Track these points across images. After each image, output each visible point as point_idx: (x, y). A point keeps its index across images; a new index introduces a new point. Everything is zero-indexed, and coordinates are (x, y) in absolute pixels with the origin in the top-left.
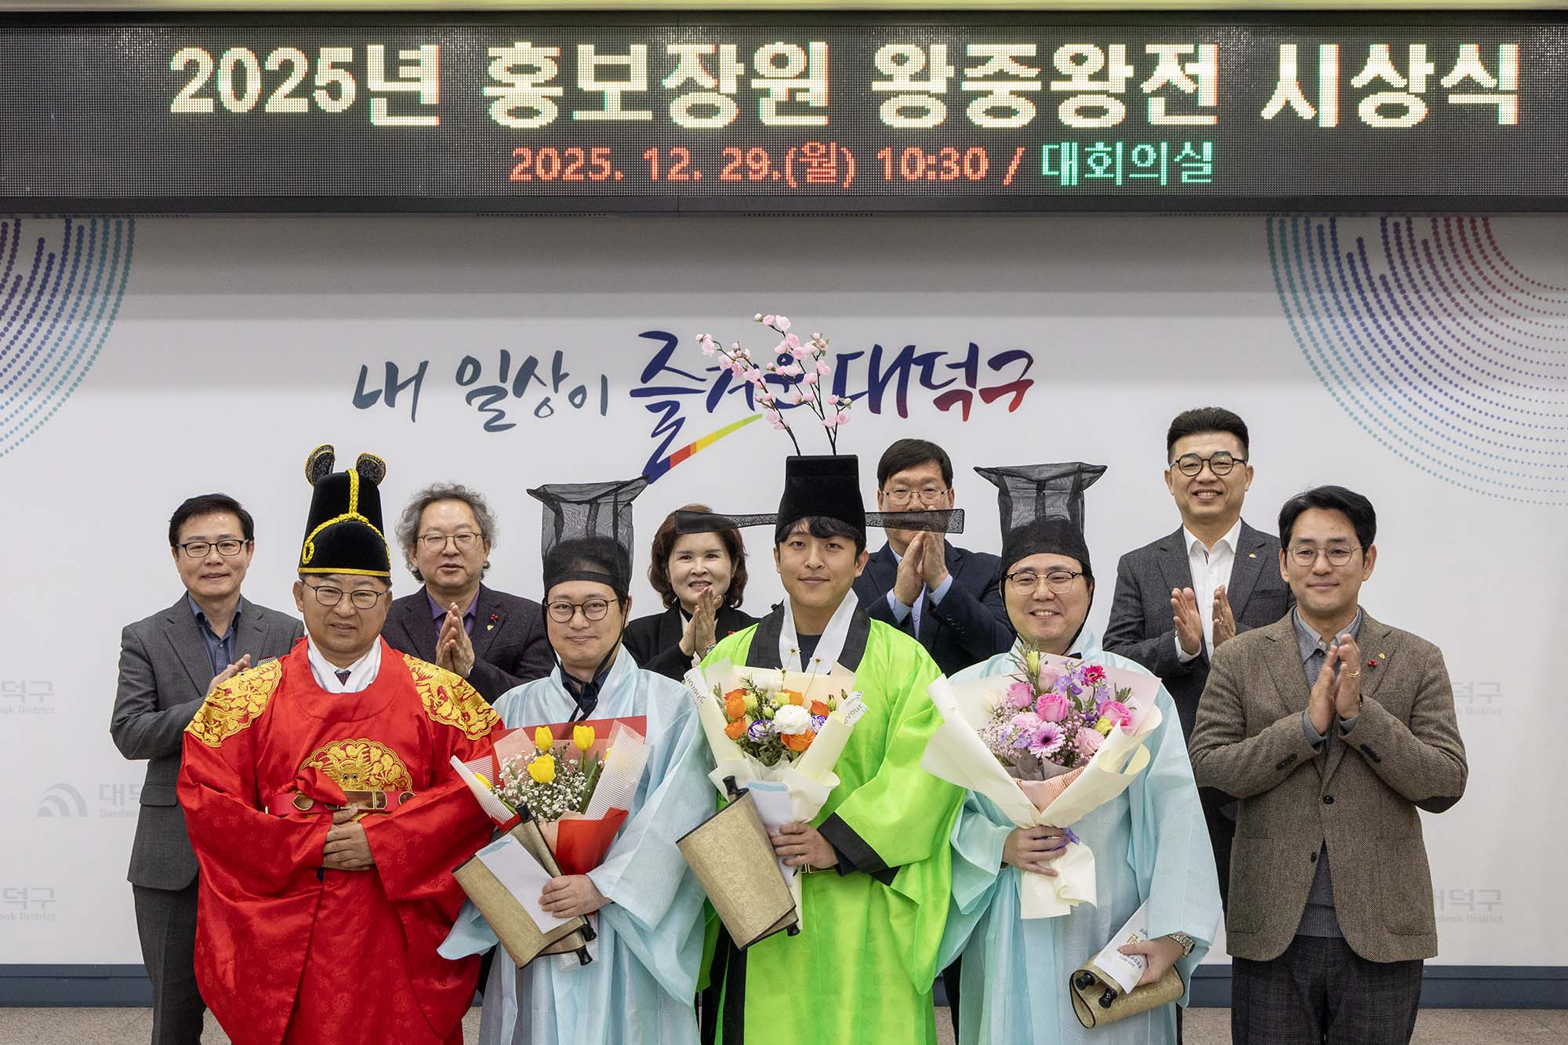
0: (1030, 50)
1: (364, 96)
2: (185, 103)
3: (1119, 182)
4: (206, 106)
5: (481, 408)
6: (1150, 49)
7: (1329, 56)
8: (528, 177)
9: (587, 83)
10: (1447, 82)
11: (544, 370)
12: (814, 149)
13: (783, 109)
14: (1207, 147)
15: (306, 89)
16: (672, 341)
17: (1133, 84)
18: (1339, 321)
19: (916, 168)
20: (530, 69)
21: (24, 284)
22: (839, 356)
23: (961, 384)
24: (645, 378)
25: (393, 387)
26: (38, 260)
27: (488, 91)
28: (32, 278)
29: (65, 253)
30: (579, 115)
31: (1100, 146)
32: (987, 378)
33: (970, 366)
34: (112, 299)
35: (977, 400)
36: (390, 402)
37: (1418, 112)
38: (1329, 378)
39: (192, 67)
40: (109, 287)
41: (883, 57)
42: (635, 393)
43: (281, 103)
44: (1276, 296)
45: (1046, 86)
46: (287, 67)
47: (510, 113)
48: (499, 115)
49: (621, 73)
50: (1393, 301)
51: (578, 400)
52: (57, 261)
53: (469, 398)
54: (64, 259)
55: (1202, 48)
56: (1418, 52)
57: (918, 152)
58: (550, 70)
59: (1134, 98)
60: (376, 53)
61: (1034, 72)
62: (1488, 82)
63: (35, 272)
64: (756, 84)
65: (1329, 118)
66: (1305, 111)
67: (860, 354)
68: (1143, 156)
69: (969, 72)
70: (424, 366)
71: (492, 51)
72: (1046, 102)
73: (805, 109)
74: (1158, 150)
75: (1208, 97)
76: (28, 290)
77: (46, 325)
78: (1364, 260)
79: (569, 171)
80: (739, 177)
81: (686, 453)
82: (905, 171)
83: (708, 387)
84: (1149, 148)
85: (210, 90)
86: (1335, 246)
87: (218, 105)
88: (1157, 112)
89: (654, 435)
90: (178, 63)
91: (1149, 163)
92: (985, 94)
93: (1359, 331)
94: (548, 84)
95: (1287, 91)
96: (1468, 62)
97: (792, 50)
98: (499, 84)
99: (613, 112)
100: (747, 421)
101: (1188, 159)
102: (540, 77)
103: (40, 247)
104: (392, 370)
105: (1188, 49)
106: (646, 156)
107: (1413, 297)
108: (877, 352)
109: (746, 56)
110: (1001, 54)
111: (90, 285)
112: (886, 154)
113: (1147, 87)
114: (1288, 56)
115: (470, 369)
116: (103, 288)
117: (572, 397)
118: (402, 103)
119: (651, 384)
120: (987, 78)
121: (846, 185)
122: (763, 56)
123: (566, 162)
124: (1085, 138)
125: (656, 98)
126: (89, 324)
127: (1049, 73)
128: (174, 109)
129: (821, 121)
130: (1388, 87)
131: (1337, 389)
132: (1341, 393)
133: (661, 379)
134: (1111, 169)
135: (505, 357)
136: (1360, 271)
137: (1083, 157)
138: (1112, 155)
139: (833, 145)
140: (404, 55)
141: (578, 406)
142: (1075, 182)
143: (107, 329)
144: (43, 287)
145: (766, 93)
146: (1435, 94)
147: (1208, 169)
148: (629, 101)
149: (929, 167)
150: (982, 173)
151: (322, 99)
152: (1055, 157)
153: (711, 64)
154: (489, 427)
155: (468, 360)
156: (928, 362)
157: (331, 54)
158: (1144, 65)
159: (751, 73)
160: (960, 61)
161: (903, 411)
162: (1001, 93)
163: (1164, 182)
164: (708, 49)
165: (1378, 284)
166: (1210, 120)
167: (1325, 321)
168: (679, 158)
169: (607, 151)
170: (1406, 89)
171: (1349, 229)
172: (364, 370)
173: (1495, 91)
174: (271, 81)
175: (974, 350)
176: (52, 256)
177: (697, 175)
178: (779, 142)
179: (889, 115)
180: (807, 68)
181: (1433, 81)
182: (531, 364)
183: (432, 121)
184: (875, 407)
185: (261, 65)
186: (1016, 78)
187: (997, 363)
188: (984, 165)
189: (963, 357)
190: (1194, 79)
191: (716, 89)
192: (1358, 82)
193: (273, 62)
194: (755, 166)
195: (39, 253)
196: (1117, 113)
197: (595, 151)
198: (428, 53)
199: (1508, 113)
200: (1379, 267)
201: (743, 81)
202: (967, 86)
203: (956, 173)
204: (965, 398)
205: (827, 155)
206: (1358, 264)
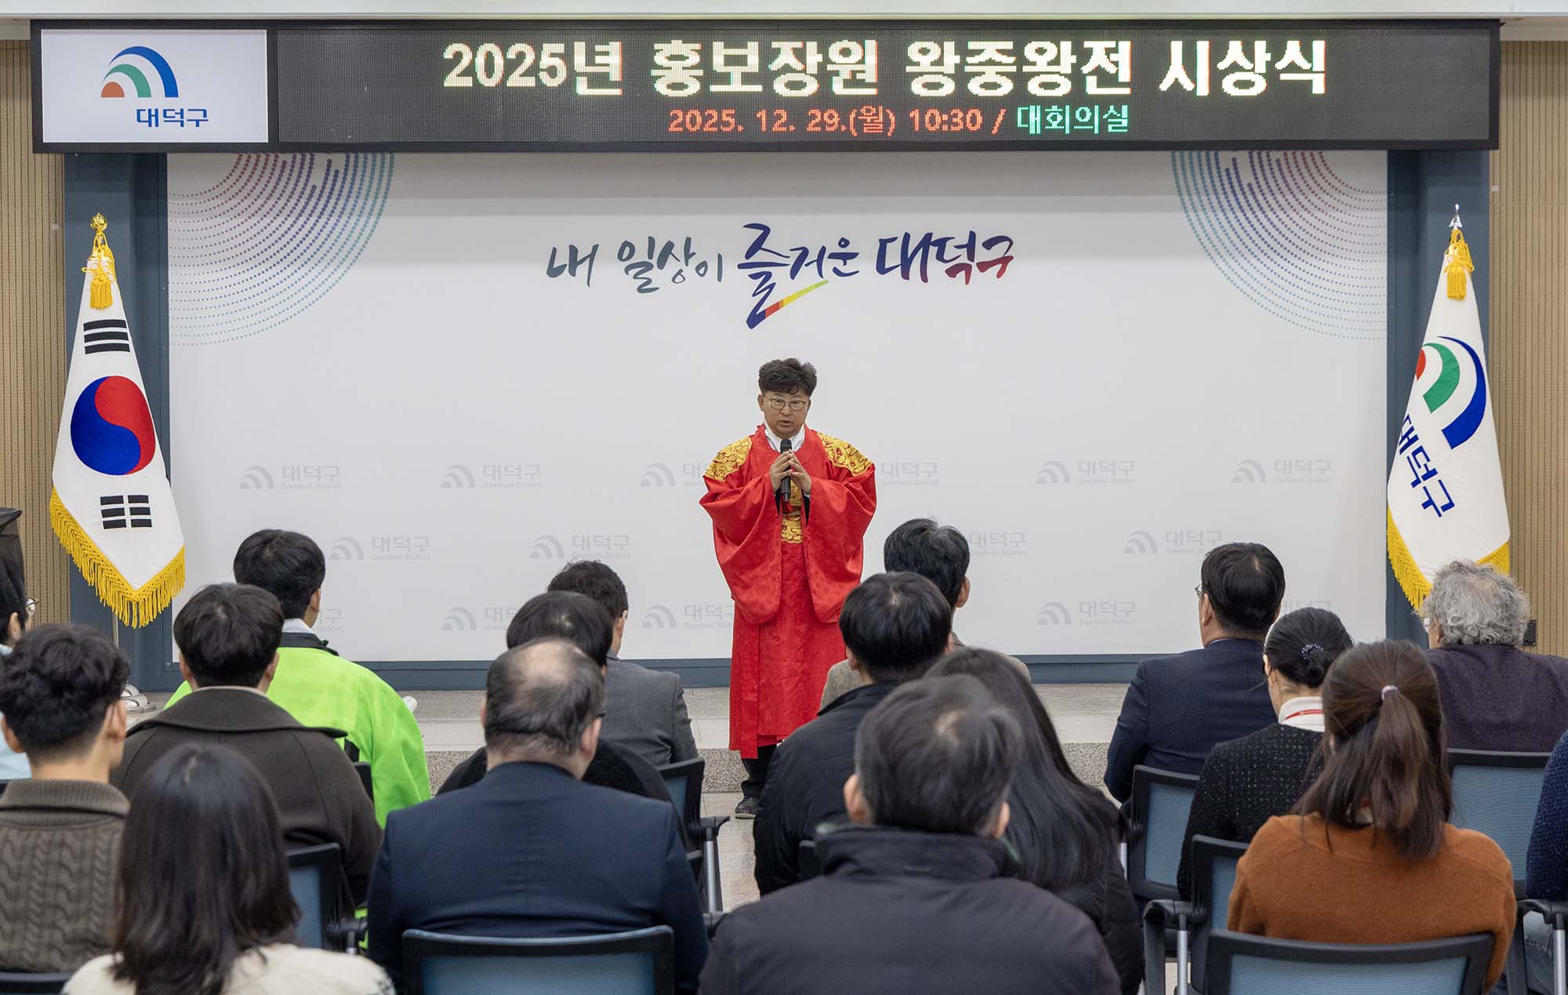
0: (1009, 45)
1: (572, 75)
2: (453, 80)
3: (1067, 131)
4: (467, 82)
5: (635, 277)
6: (1087, 44)
7: (1203, 47)
8: (681, 129)
9: (718, 63)
10: (1280, 65)
11: (679, 251)
12: (868, 111)
13: (847, 84)
14: (1125, 108)
15: (534, 70)
16: (766, 230)
17: (1076, 68)
18: (1221, 215)
19: (935, 122)
20: (681, 58)
21: (317, 192)
22: (881, 240)
23: (964, 260)
24: (748, 256)
25: (574, 262)
26: (327, 175)
27: (654, 73)
28: (324, 187)
29: (346, 170)
30: (714, 88)
31: (1054, 108)
32: (982, 255)
33: (970, 247)
34: (380, 201)
35: (975, 269)
36: (573, 273)
37: (1260, 86)
38: (1214, 253)
39: (458, 56)
40: (377, 193)
41: (913, 51)
42: (741, 266)
43: (516, 81)
44: (1177, 198)
45: (1020, 69)
46: (521, 56)
47: (669, 87)
48: (661, 87)
49: (741, 61)
50: (1257, 201)
51: (702, 271)
52: (341, 175)
53: (627, 270)
54: (346, 174)
55: (1121, 44)
56: (1260, 46)
57: (936, 113)
58: (695, 59)
59: (1077, 78)
60: (580, 48)
61: (1012, 60)
62: (1306, 65)
63: (325, 183)
64: (830, 67)
65: (1203, 90)
66: (1188, 85)
67: (895, 239)
68: (1083, 114)
69: (969, 60)
70: (595, 248)
71: (657, 46)
72: (1020, 79)
73: (862, 84)
74: (1092, 111)
75: (1125, 75)
76: (320, 196)
77: (333, 220)
78: (1237, 173)
79: (707, 125)
80: (819, 129)
81: (776, 307)
82: (928, 125)
83: (791, 262)
84: (1087, 109)
85: (470, 71)
86: (1217, 164)
87: (475, 81)
88: (1092, 87)
89: (754, 295)
90: (448, 54)
91: (1087, 119)
92: (980, 74)
93: (1234, 221)
94: (693, 68)
95: (1176, 72)
96: (1293, 50)
97: (854, 46)
98: (661, 68)
99: (736, 86)
100: (818, 285)
101: (1112, 116)
102: (688, 63)
103: (329, 166)
104: (573, 251)
105: (1112, 44)
106: (758, 115)
107: (1270, 198)
108: (907, 237)
109: (823, 50)
110: (990, 48)
111: (364, 192)
112: (915, 114)
113: (1086, 69)
114: (1177, 47)
115: (627, 250)
116: (372, 194)
117: (698, 269)
118: (599, 80)
119: (752, 260)
120: (981, 64)
121: (889, 134)
122: (834, 49)
123: (706, 119)
124: (1045, 103)
125: (765, 76)
126: (363, 219)
127: (1022, 61)
128: (446, 84)
129: (873, 91)
130: (1241, 69)
131: (1219, 260)
132: (1222, 265)
133: (759, 257)
134: (1062, 123)
135: (652, 241)
136: (1234, 180)
137: (1044, 115)
138: (1063, 114)
139: (881, 108)
140: (598, 48)
141: (702, 275)
142: (1039, 132)
143: (376, 223)
144: (331, 193)
145: (837, 73)
146: (1271, 74)
147: (1125, 123)
148: (747, 78)
149: (943, 123)
150: (978, 127)
151: (545, 77)
152: (1026, 114)
153: (800, 54)
154: (640, 290)
155: (626, 244)
156: (941, 244)
157: (548, 48)
158: (1084, 56)
159: (827, 60)
160: (963, 51)
161: (924, 278)
162: (991, 74)
163: (1096, 131)
164: (799, 45)
165: (1247, 189)
166: (1127, 91)
167: (1211, 215)
168: (779, 117)
169: (733, 112)
170: (1253, 70)
171: (1226, 157)
172: (554, 250)
173: (1310, 71)
174: (510, 66)
175: (972, 235)
176: (337, 172)
177: (792, 128)
178: (846, 105)
179: (917, 88)
180: (863, 57)
181: (1270, 65)
182: (670, 246)
183: (617, 92)
184: (905, 275)
185: (504, 55)
186: (1000, 64)
187: (989, 244)
188: (979, 119)
189: (966, 242)
190: (1116, 64)
191: (804, 71)
192: (1222, 66)
193: (512, 54)
194: (831, 122)
195: (328, 170)
196: (1065, 87)
197: (725, 112)
198: (615, 47)
199: (1319, 87)
200: (1247, 177)
201: (822, 66)
202: (968, 69)
203: (961, 127)
204: (967, 269)
205: (877, 114)
206: (1233, 176)
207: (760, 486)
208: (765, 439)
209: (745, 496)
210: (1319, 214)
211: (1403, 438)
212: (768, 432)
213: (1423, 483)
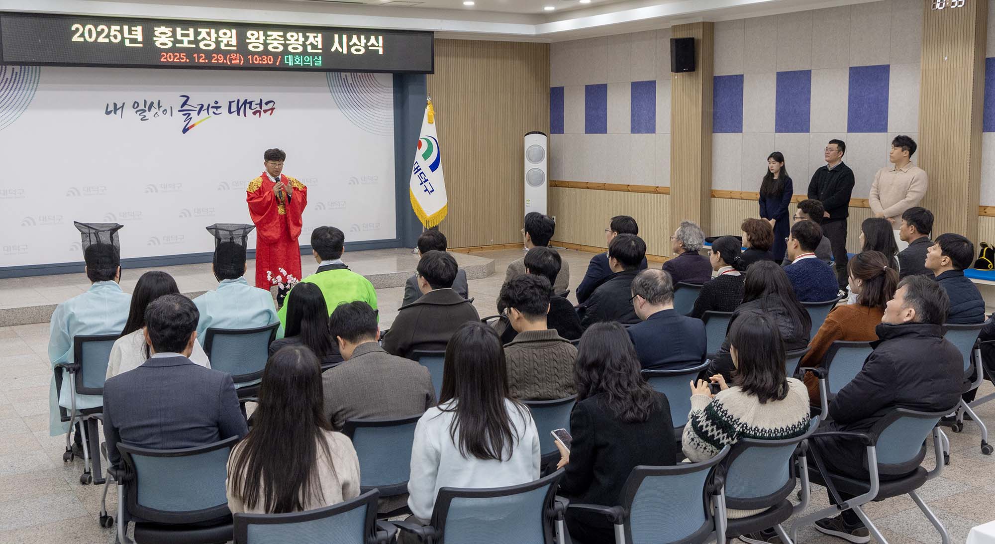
0: (281, 34)
1: (123, 38)
2: (76, 38)
3: (302, 65)
4: (82, 39)
5: (140, 115)
6: (307, 34)
7: (345, 37)
8: (166, 60)
9: (179, 37)
10: (369, 44)
11: (156, 105)
12: (233, 55)
13: (226, 45)
14: (320, 57)
15: (108, 36)
16: (188, 98)
17: (304, 42)
18: (342, 94)
19: (257, 61)
20: (165, 33)
21: (9, 80)
22: (229, 102)
23: (258, 109)
24: (182, 107)
25: (116, 109)
26: (13, 74)
27: (155, 39)
28: (11, 79)
29: (21, 72)
30: (177, 45)
31: (297, 56)
32: (265, 107)
33: (261, 104)
34: (35, 85)
35: (262, 112)
36: (115, 113)
37: (363, 51)
38: (340, 107)
39: (77, 29)
40: (34, 82)
41: (249, 34)
42: (179, 111)
43: (101, 39)
45: (285, 42)
46: (103, 30)
47: (160, 44)
48: (157, 44)
49: (188, 35)
50: (353, 89)
51: (165, 113)
52: (18, 74)
53: (136, 112)
54: (20, 74)
55: (318, 34)
56: (363, 37)
57: (257, 57)
58: (170, 34)
59: (304, 46)
60: (126, 28)
61: (283, 39)
62: (377, 45)
63: (12, 77)
64: (220, 39)
65: (345, 52)
66: (340, 50)
67: (234, 101)
68: (307, 59)
69: (268, 38)
70: (124, 104)
71: (155, 29)
72: (286, 46)
73: (231, 46)
74: (310, 57)
75: (320, 46)
76: (10, 82)
77: (16, 92)
78: (347, 79)
79: (175, 59)
80: (216, 61)
81: (192, 126)
82: (255, 61)
83: (198, 109)
84: (308, 57)
85: (82, 35)
86: (341, 77)
87: (85, 39)
88: (309, 49)
89: (185, 121)
90: (73, 28)
91: (308, 61)
92: (272, 43)
93: (346, 96)
94: (169, 37)
95: (336, 46)
96: (373, 40)
97: (228, 32)
98: (157, 37)
99: (186, 45)
100: (207, 118)
101: (316, 60)
102: (167, 35)
103: (13, 70)
104: (115, 105)
105: (315, 35)
106: (194, 56)
107: (357, 88)
108: (238, 101)
109: (217, 32)
110: (275, 34)
111: (29, 81)
112: (250, 57)
113: (307, 43)
114: (336, 36)
115: (136, 104)
116: (32, 81)
117: (163, 112)
118: (133, 41)
119: (183, 109)
120: (272, 40)
121: (241, 64)
122: (221, 32)
123: (175, 56)
124: (294, 54)
125: (196, 42)
126: (29, 92)
127: (286, 39)
128: (73, 40)
129: (235, 48)
130: (357, 45)
131: (342, 109)
133: (186, 107)
134: (300, 62)
135: (145, 102)
136: (346, 82)
137: (294, 59)
138: (300, 58)
139: (238, 55)
140: (133, 28)
141: (165, 114)
142: (292, 65)
143: (34, 93)
144: (14, 81)
145: (222, 41)
146: (366, 47)
147: (320, 62)
148: (190, 42)
149: (260, 60)
150: (272, 62)
151: (112, 39)
152: (288, 59)
153: (209, 34)
154: (142, 120)
155: (135, 102)
156: (250, 103)
157: (113, 28)
158: (306, 38)
159: (218, 36)
160: (266, 35)
161: (245, 116)
162: (275, 44)
163: (311, 65)
164: (208, 30)
165: (350, 86)
166: (321, 51)
167: (339, 93)
168: (202, 57)
169: (185, 54)
170: (360, 45)
171: (343, 74)
172: (108, 105)
173: (378, 46)
174: (99, 34)
175: (261, 100)
176: (17, 73)
177: (207, 61)
178: (226, 53)
179: (250, 47)
180: (231, 36)
181: (366, 44)
182: (152, 103)
183: (141, 45)
184: (238, 114)
185: (96, 30)
186: (279, 40)
187: (267, 104)
188: (272, 60)
189: (259, 102)
190: (317, 42)
191: (210, 40)
192: (351, 44)
193: (99, 29)
194: (220, 59)
195: (13, 72)
196: (301, 49)
197: (182, 54)
198: (139, 28)
199: (381, 52)
200: (350, 81)
201: (217, 39)
202: (268, 42)
203: (266, 62)
204: (260, 112)
205: (237, 57)
206: (346, 80)
207: (270, 194)
208: (267, 178)
209: (265, 198)
210: (372, 94)
211: (415, 169)
212: (268, 175)
213: (424, 184)
